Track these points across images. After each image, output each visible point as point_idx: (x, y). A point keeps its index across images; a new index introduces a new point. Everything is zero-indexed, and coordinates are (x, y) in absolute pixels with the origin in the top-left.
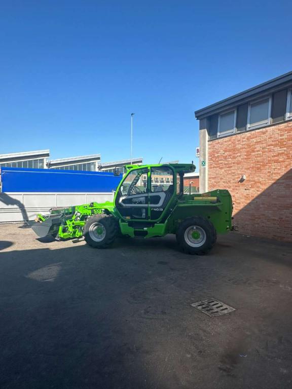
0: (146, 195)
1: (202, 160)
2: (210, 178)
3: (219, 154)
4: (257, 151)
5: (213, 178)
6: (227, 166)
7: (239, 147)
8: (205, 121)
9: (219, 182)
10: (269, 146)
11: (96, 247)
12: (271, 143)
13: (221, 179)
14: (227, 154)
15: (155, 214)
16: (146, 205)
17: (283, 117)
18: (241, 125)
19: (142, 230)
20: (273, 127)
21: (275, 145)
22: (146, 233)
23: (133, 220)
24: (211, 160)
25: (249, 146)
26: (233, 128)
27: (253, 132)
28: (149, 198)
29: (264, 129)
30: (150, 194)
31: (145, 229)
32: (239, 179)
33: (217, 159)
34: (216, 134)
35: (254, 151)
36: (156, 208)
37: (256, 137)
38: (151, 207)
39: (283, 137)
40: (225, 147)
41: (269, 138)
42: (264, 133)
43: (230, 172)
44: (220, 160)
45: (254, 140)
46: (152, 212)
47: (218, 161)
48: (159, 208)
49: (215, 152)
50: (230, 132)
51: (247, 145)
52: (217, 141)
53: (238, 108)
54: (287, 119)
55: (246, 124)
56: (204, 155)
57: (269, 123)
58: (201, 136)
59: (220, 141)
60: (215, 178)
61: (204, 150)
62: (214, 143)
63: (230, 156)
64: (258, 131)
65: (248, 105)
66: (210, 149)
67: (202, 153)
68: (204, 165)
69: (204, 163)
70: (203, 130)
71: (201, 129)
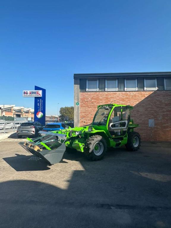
1: (76, 102)
2: (81, 112)
3: (88, 100)
5: (83, 112)
6: (94, 107)
7: (101, 98)
8: (79, 81)
9: (88, 115)
10: (117, 100)
13: (89, 113)
14: (93, 100)
16: (121, 128)
18: (102, 88)
20: (119, 92)
21: (121, 100)
22: (120, 144)
24: (82, 102)
25: (107, 98)
26: (97, 88)
27: (109, 92)
29: (115, 92)
31: (120, 141)
32: (101, 114)
33: (86, 103)
34: (85, 89)
35: (110, 101)
36: (124, 129)
39: (124, 97)
40: (92, 97)
41: (117, 97)
42: (115, 94)
43: (95, 110)
44: (89, 103)
45: (110, 96)
49: (84, 98)
50: (95, 90)
51: (106, 98)
52: (86, 93)
53: (99, 79)
54: (125, 90)
55: (105, 88)
56: (78, 99)
57: (117, 90)
58: (75, 88)
59: (88, 93)
60: (85, 112)
61: (78, 96)
62: (84, 93)
63: (95, 102)
64: (112, 92)
65: (105, 79)
66: (81, 96)
67: (76, 98)
68: (78, 105)
69: (77, 104)
70: (77, 85)
71: (75, 84)
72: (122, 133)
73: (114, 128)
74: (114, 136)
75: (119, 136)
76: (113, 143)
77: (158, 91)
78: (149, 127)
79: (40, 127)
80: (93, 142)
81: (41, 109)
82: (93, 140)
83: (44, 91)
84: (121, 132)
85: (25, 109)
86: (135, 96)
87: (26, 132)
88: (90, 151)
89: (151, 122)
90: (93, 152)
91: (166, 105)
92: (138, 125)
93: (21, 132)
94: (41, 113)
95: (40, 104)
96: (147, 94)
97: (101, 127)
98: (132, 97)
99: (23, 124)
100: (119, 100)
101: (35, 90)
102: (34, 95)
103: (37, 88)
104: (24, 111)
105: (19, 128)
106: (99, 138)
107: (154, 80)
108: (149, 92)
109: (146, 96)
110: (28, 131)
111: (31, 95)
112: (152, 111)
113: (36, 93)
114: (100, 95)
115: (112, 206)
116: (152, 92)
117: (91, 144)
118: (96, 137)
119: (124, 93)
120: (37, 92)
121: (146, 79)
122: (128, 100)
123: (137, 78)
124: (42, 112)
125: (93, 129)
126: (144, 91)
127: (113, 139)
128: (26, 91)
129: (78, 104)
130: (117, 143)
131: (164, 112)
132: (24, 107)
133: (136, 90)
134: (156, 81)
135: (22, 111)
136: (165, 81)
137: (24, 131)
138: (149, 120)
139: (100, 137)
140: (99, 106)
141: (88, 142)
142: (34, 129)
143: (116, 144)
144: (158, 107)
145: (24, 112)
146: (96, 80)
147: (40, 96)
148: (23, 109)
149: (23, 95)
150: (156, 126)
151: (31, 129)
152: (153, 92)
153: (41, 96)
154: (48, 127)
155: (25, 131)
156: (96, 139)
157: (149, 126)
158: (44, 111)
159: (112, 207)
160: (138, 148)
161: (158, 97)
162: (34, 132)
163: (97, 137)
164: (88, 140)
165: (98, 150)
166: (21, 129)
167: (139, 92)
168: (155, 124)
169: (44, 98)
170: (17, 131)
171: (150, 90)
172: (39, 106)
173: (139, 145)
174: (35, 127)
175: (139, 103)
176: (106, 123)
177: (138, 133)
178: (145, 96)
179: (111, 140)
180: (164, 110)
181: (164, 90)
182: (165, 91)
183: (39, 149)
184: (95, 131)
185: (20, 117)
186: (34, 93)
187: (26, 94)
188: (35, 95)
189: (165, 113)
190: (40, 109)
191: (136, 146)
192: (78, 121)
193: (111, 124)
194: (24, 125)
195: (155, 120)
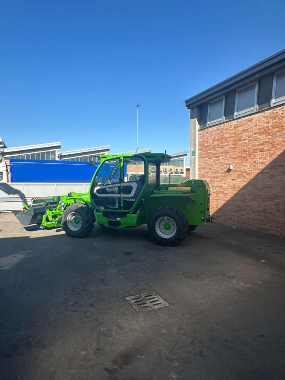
0: (119, 185)
1: (193, 150)
2: (200, 168)
3: (208, 144)
4: (244, 140)
5: (202, 168)
6: (216, 156)
7: (226, 135)
8: (196, 111)
9: (208, 172)
10: (255, 134)
11: (73, 237)
12: (257, 131)
13: (210, 169)
14: (215, 143)
15: (128, 205)
17: (268, 103)
18: (229, 113)
19: (115, 220)
20: (259, 114)
21: (260, 134)
22: (119, 223)
23: (107, 210)
24: (201, 149)
26: (221, 117)
27: (240, 120)
28: (122, 188)
29: (250, 117)
30: (123, 184)
31: (118, 219)
32: (227, 169)
33: (206, 149)
34: (206, 123)
35: (240, 140)
36: (128, 198)
37: (243, 125)
38: (124, 198)
39: (268, 125)
40: (214, 136)
41: (255, 126)
42: (250, 121)
43: (218, 162)
44: (210, 150)
45: (241, 128)
46: (125, 202)
47: (207, 151)
48: (131, 198)
49: (204, 141)
50: (218, 121)
51: (234, 133)
52: (206, 130)
53: (226, 96)
54: (272, 105)
55: (234, 111)
56: (195, 145)
57: (255, 111)
58: (192, 126)
59: (209, 130)
60: (205, 168)
61: (194, 140)
62: (204, 132)
63: (218, 145)
64: (244, 119)
65: (235, 92)
66: (200, 138)
67: (192, 143)
68: (194, 155)
69: (194, 153)
70: (193, 120)
71: (191, 118)
72: (122, 205)
73: (102, 195)
74: (102, 208)
76: (101, 219)
84: (119, 203)
100: (258, 133)
114: (226, 129)
119: (268, 112)
146: (221, 100)
179: (98, 214)
193: (96, 189)
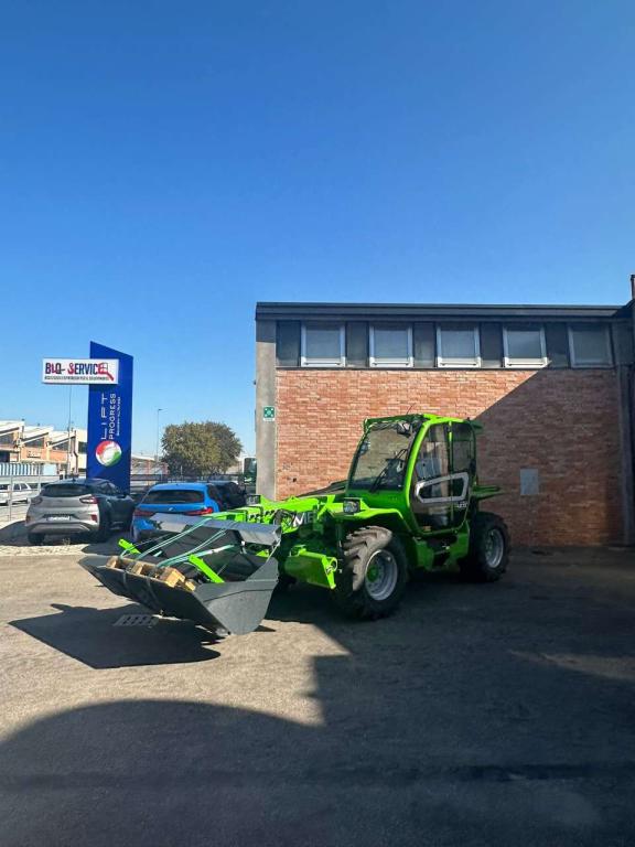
1: (265, 404)
2: (282, 444)
3: (307, 400)
4: (391, 405)
5: (290, 444)
6: (328, 423)
7: (353, 391)
8: (273, 329)
9: (308, 452)
10: (412, 399)
12: (414, 396)
13: (313, 446)
14: (324, 400)
15: (459, 515)
16: (449, 499)
17: (433, 361)
18: (359, 356)
20: (419, 373)
23: (436, 532)
24: (285, 406)
25: (376, 394)
26: (339, 357)
27: (382, 373)
29: (403, 373)
33: (301, 408)
34: (297, 358)
35: (385, 405)
36: (459, 502)
37: (389, 382)
38: (455, 502)
39: (435, 391)
40: (321, 387)
41: (412, 388)
42: (403, 378)
43: (334, 435)
44: (310, 411)
45: (385, 387)
47: (303, 412)
49: (295, 392)
50: (332, 363)
51: (372, 392)
52: (301, 373)
53: (346, 324)
54: (440, 366)
55: (368, 356)
56: (271, 395)
57: (411, 365)
58: (262, 355)
59: (308, 373)
60: (297, 444)
61: (270, 385)
62: (292, 375)
63: (333, 405)
64: (390, 372)
65: (367, 325)
66: (281, 385)
67: (264, 390)
68: (269, 416)
69: (269, 412)
70: (265, 345)
71: (258, 340)
72: (452, 517)
73: (427, 501)
74: (428, 528)
75: (444, 527)
76: (425, 554)
77: (549, 372)
78: (523, 497)
79: (115, 498)
80: (363, 552)
81: (115, 432)
82: (365, 543)
83: (126, 363)
84: (448, 515)
85: (31, 432)
86: (473, 386)
87: (67, 519)
88: (355, 586)
89: (529, 480)
90: (363, 586)
91: (577, 419)
92: (498, 489)
93: (44, 520)
94: (112, 444)
95: (112, 413)
96: (512, 382)
97: (383, 496)
98: (463, 390)
99: (50, 490)
100: (417, 399)
101: (91, 357)
102: (89, 375)
103: (98, 351)
104: (23, 440)
105: (36, 502)
106: (383, 536)
107: (535, 334)
108: (521, 373)
109: (511, 389)
110: (73, 515)
111: (74, 375)
112: (533, 442)
113: (96, 369)
114: (353, 381)
115: (511, 770)
116: (529, 375)
117: (357, 557)
118: (375, 535)
119: (433, 374)
120: (99, 366)
121: (508, 330)
122: (448, 400)
123: (480, 325)
124: (117, 441)
125: (363, 505)
126: (503, 369)
127: (425, 538)
128: (53, 362)
129: (273, 412)
130: (438, 553)
131: (570, 443)
132: (22, 423)
133: (477, 366)
134: (541, 336)
135: (15, 438)
136: (571, 335)
137: (54, 515)
138: (522, 471)
139: (386, 533)
140: (370, 422)
141: (346, 553)
142: (94, 509)
143: (436, 556)
144: (549, 427)
145: (22, 443)
146: (334, 326)
147: (109, 382)
148: (20, 430)
149: (45, 375)
150: (544, 494)
151: (84, 509)
152: (534, 373)
153: (115, 382)
154: (156, 501)
155: (58, 515)
156: (373, 539)
157: (522, 494)
158: (124, 440)
159: (513, 777)
160: (501, 569)
161: (550, 390)
162: (94, 517)
163: (378, 532)
164: (346, 545)
165: (378, 581)
166: (43, 510)
167: (487, 372)
168: (543, 487)
169: (124, 389)
170: (28, 517)
171: (523, 365)
172: (107, 420)
173: (505, 561)
174: (98, 501)
175: (486, 412)
176: (403, 482)
177: (501, 519)
178: (505, 389)
179: (420, 544)
180: (570, 436)
181: (570, 368)
182: (571, 372)
183: (183, 580)
184: (367, 512)
185: (8, 461)
186: (89, 369)
187: (55, 374)
188: (91, 378)
189: (575, 448)
190: (111, 431)
191: (494, 562)
192: (272, 477)
193: (420, 486)
194: (54, 491)
195: (541, 471)
